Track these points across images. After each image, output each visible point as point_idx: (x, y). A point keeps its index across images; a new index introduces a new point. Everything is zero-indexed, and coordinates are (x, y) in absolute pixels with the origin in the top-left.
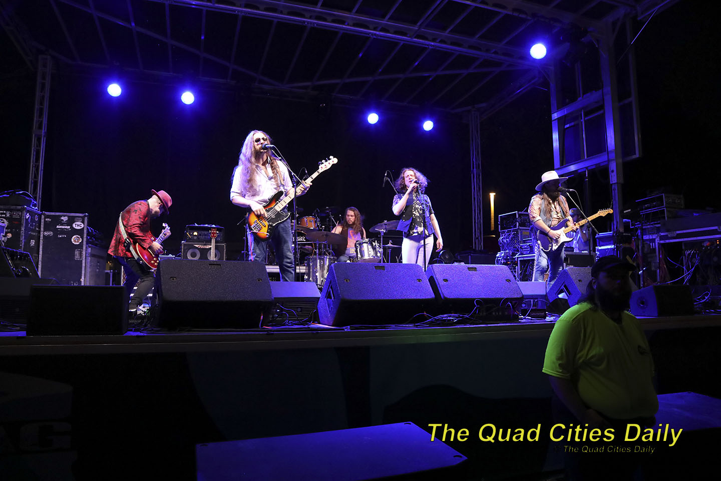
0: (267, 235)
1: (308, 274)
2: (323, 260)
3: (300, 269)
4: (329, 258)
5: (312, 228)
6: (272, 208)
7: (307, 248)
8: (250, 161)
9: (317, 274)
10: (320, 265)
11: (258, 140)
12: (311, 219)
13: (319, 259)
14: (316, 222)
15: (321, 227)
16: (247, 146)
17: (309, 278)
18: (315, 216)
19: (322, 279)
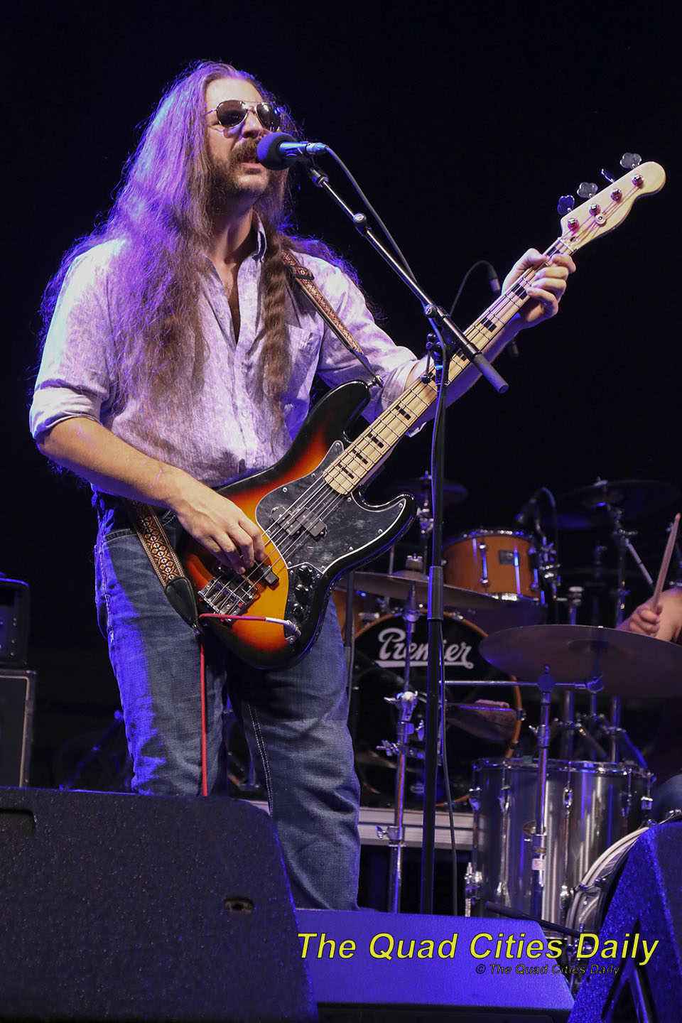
0: (287, 630)
1: (489, 864)
2: (575, 782)
3: (452, 828)
4: (607, 775)
5: (514, 598)
6: (308, 482)
7: (483, 712)
8: (178, 224)
9: (540, 865)
10: (557, 814)
11: (231, 115)
12: (506, 545)
13: (555, 776)
14: (533, 563)
15: (563, 591)
16: (161, 143)
17: (491, 879)
18: (528, 528)
19: (564, 894)
